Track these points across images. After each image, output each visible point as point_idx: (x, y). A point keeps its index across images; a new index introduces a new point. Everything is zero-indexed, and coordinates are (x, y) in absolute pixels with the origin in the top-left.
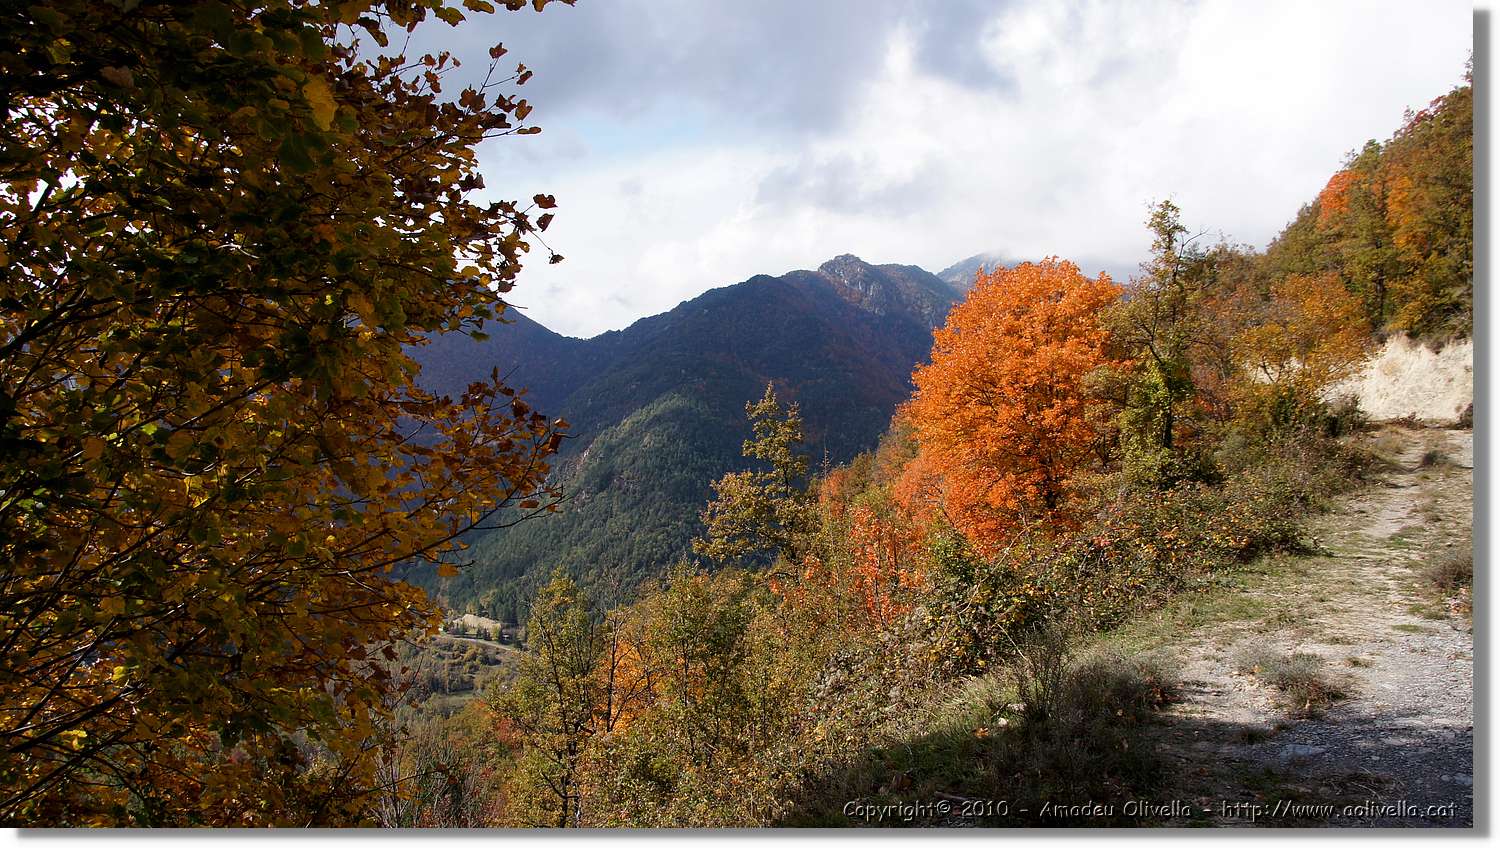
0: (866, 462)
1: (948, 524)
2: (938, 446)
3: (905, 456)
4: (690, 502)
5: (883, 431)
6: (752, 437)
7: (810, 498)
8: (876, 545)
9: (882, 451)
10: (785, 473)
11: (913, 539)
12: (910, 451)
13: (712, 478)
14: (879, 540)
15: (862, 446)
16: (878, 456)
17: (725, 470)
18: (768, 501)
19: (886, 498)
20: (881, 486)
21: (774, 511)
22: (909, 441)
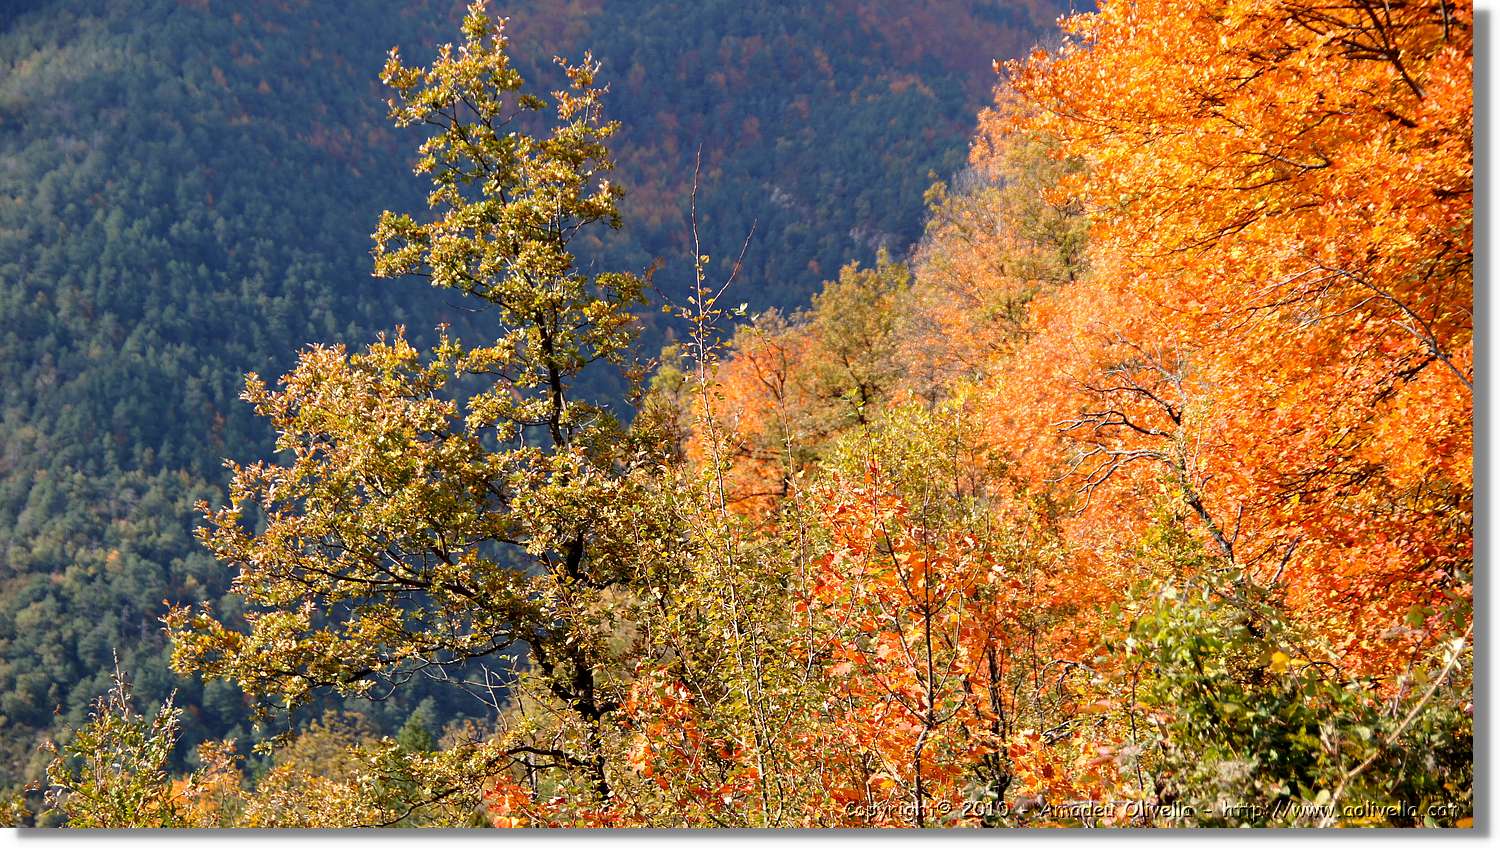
0: (875, 300)
1: (1208, 548)
2: (1168, 230)
3: (1033, 273)
4: (153, 469)
5: (945, 175)
6: (413, 200)
7: (649, 442)
8: (915, 634)
9: (937, 253)
10: (548, 345)
11: (1065, 610)
12: (1051, 258)
13: (247, 369)
14: (927, 611)
15: (855, 235)
16: (923, 275)
17: (299, 335)
18: (478, 458)
19: (953, 444)
20: (933, 397)
21: (503, 499)
22: (1048, 214)
